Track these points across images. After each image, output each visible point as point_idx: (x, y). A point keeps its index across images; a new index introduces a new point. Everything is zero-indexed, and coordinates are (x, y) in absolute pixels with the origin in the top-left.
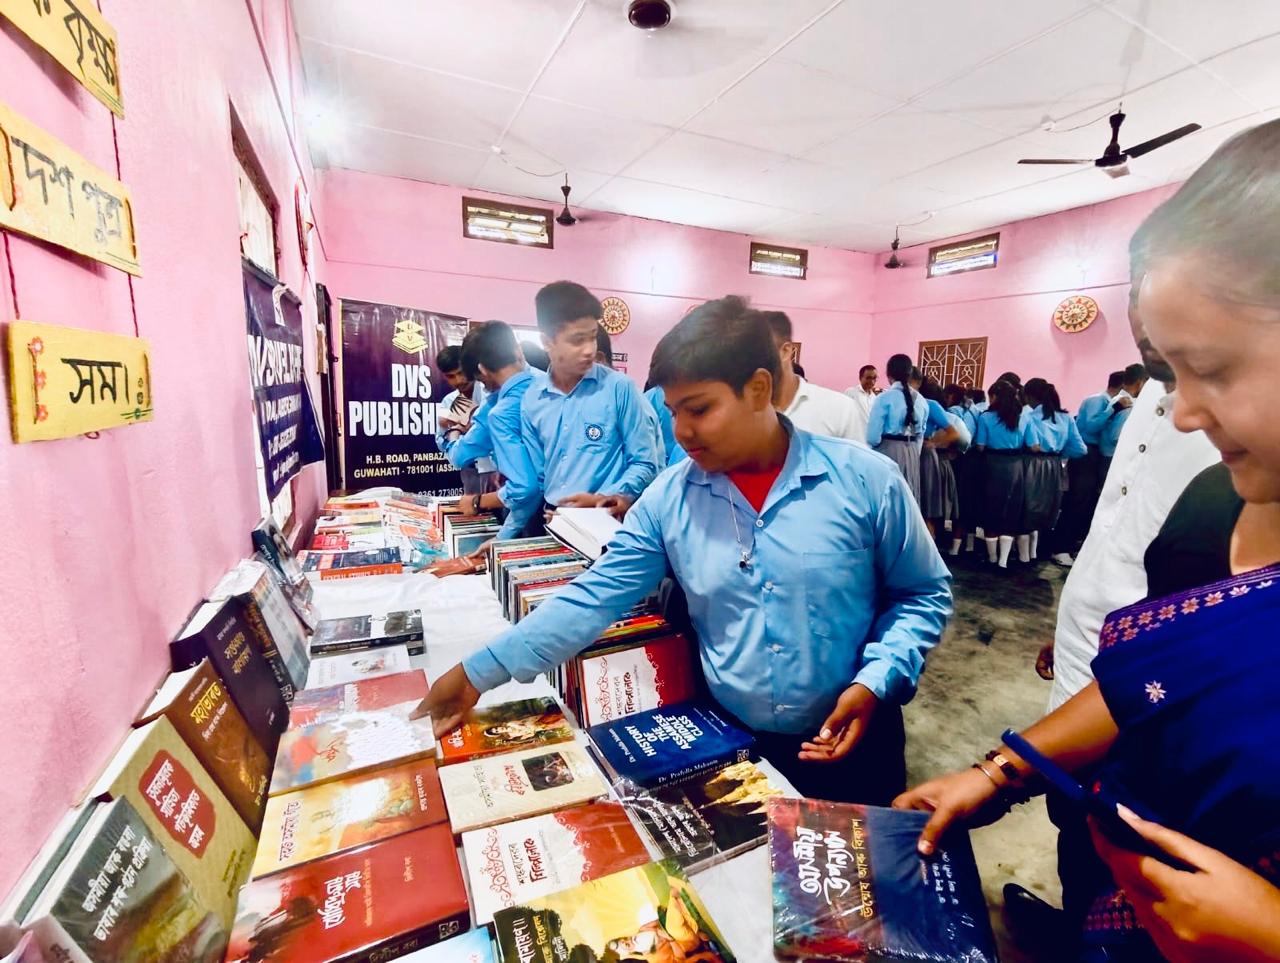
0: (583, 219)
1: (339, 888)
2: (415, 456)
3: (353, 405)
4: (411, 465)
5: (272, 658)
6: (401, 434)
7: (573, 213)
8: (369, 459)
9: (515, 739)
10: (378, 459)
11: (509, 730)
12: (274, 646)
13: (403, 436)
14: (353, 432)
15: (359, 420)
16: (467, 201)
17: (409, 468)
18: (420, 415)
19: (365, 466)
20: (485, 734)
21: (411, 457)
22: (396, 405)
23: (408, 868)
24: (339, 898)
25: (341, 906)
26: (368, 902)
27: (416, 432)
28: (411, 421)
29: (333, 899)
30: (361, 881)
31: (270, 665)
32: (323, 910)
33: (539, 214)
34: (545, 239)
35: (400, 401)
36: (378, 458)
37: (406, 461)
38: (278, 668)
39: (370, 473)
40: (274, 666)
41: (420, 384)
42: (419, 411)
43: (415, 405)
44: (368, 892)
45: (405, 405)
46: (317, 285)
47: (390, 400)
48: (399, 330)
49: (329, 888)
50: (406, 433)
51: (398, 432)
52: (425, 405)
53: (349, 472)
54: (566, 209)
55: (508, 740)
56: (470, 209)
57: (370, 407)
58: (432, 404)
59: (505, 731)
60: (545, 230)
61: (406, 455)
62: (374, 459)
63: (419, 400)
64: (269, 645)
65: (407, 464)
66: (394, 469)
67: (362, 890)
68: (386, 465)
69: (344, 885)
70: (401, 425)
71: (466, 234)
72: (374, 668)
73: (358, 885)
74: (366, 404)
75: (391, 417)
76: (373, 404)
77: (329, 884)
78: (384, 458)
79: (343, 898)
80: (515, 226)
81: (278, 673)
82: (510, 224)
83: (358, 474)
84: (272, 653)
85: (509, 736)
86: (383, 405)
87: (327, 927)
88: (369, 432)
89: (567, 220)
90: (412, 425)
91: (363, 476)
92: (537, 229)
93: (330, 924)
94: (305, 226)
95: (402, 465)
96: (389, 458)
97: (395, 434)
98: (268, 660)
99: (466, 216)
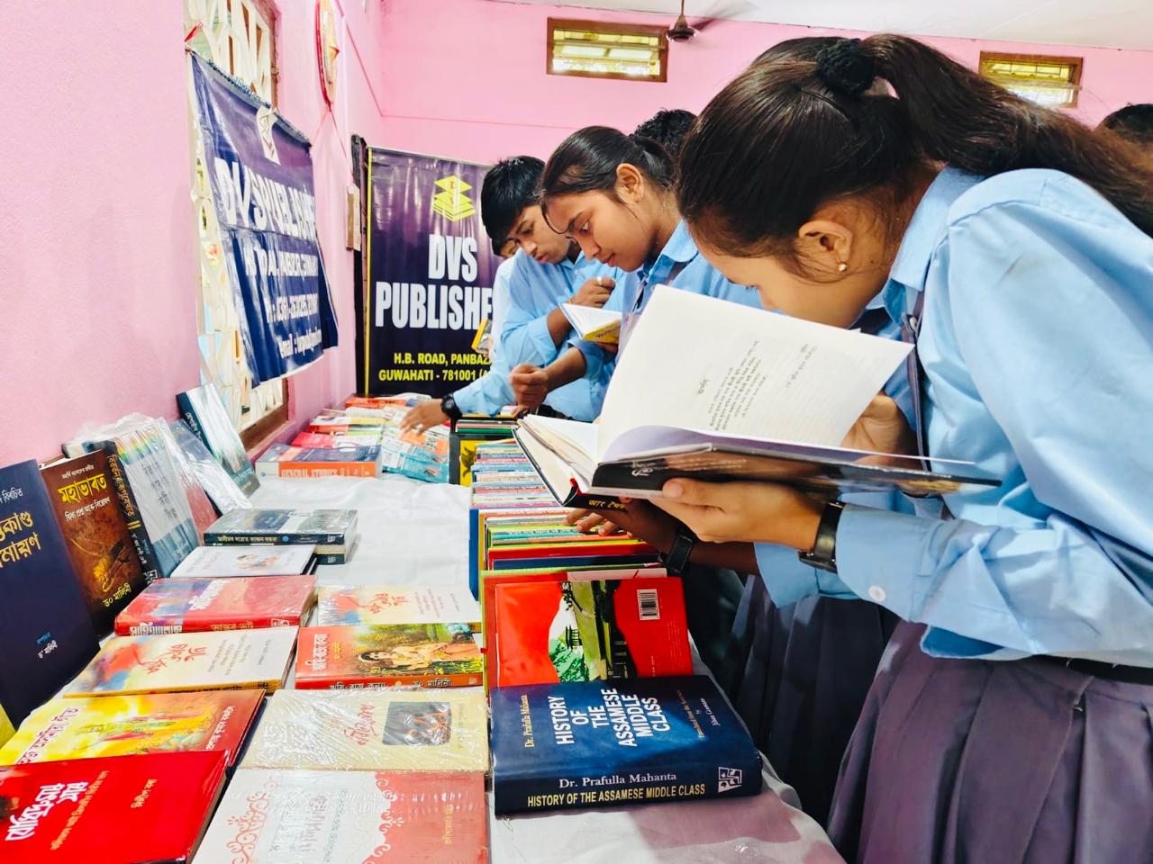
0: (702, 25)
1: (52, 796)
2: (454, 356)
3: (382, 287)
4: (448, 368)
5: (135, 531)
6: (437, 327)
7: (690, 21)
8: (397, 358)
9: (400, 667)
10: (408, 359)
11: (394, 656)
12: (138, 516)
13: (439, 330)
14: (380, 322)
15: (387, 307)
16: (554, 24)
17: (445, 371)
18: (462, 303)
19: (392, 366)
20: (360, 658)
21: (448, 358)
22: (432, 288)
23: (145, 792)
24: (43, 809)
25: (41, 818)
26: (72, 821)
27: (455, 326)
28: (450, 310)
29: (36, 807)
30: (81, 796)
31: (133, 540)
32: (16, 818)
33: (650, 35)
34: (656, 70)
35: (438, 283)
36: (408, 356)
37: (441, 363)
38: (142, 545)
39: (398, 375)
40: (136, 542)
41: (463, 262)
42: (460, 298)
43: (456, 289)
44: (81, 810)
45: (444, 288)
46: (354, 138)
47: (425, 281)
48: (439, 190)
49: (42, 793)
50: (444, 326)
51: (433, 324)
52: (468, 290)
53: (374, 374)
54: (682, 16)
55: (388, 669)
56: (558, 35)
57: (401, 289)
58: (477, 290)
59: (388, 656)
60: (657, 55)
61: (442, 355)
62: (403, 358)
63: (462, 283)
64: (131, 514)
65: (443, 367)
66: (427, 372)
67: (76, 805)
68: (417, 367)
69: (59, 795)
70: (438, 316)
71: (549, 70)
72: (260, 565)
73: (74, 799)
74: (396, 285)
75: (426, 305)
76: (405, 286)
77: (45, 789)
78: (415, 357)
79: (47, 811)
80: (615, 53)
81: (141, 552)
82: (608, 51)
83: (384, 375)
84: (135, 525)
85: (392, 663)
86: (417, 288)
87: (9, 838)
88: (399, 323)
89: (682, 33)
90: (451, 315)
91: (390, 379)
92: (646, 55)
93: (14, 835)
94: (328, 52)
95: (437, 368)
96: (422, 358)
97: (430, 326)
98: (130, 533)
99: (551, 44)
